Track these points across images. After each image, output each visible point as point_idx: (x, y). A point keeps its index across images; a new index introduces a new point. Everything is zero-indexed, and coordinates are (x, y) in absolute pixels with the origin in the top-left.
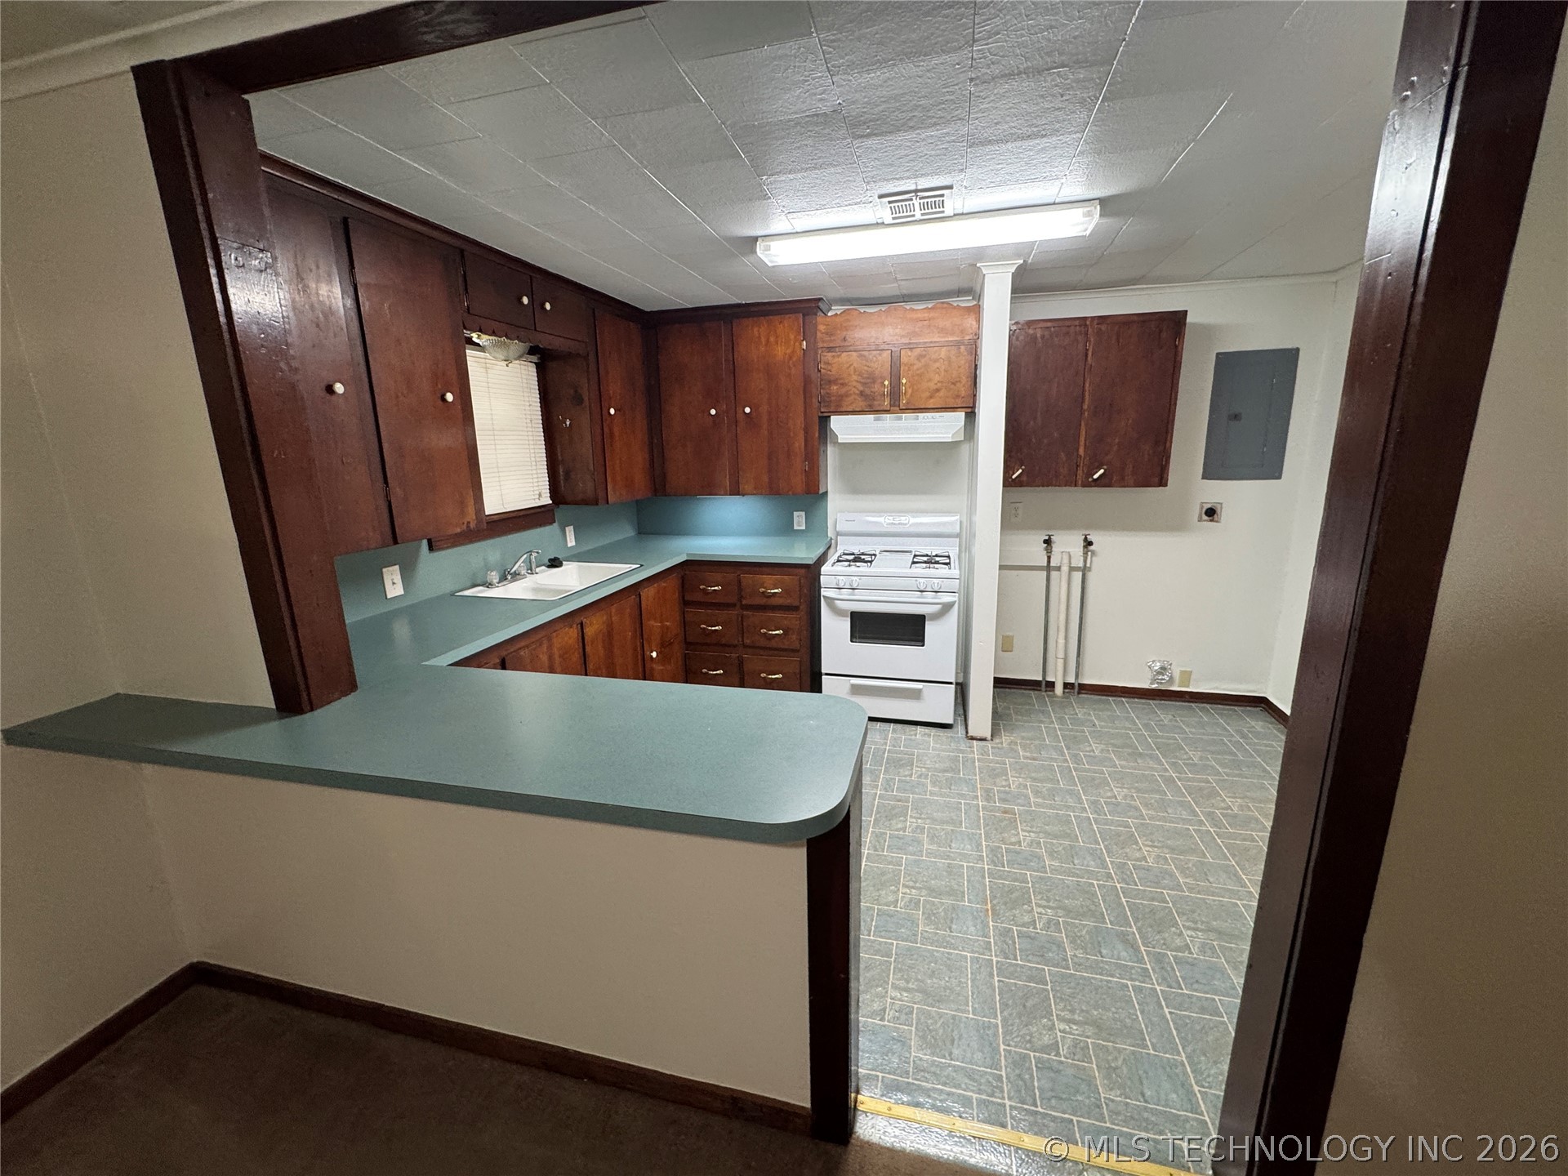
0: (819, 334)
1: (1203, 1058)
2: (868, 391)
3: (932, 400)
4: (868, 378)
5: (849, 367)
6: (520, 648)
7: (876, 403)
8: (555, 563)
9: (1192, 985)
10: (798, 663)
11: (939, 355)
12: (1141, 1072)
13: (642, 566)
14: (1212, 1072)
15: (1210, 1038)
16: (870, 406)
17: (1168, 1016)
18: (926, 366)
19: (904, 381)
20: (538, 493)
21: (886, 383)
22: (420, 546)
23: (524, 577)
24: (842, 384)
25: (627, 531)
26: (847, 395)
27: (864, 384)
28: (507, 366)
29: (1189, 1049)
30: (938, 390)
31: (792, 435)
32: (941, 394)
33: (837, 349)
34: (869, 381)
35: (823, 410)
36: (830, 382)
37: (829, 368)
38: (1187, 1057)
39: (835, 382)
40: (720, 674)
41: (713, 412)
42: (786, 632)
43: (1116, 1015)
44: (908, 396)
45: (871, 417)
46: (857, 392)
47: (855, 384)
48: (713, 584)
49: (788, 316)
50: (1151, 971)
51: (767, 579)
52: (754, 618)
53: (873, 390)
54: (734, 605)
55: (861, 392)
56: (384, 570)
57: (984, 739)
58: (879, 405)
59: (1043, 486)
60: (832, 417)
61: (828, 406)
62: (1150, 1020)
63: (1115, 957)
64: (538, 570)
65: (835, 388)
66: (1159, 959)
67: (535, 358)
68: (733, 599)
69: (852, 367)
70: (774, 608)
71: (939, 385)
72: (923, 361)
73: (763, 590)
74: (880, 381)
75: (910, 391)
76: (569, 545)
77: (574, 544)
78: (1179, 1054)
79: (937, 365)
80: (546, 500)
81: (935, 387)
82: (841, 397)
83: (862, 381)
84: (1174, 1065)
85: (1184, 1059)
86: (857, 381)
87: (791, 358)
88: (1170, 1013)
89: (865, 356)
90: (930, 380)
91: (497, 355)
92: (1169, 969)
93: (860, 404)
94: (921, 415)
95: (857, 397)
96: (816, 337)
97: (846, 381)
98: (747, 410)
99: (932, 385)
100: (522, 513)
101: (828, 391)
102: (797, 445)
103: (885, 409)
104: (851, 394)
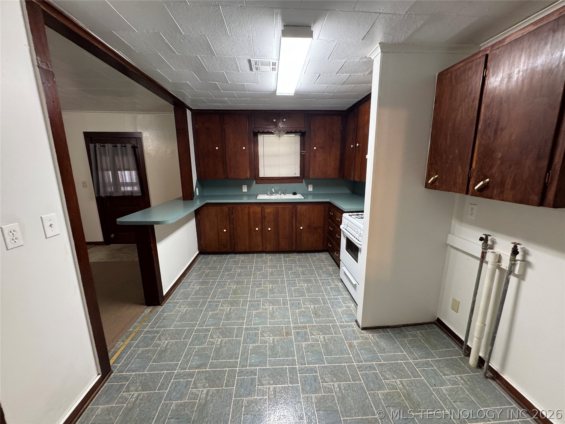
1: (143, 378)
9: (175, 384)
12: (144, 359)
14: (138, 380)
15: (150, 383)
17: (163, 372)
22: (253, 182)
29: (148, 375)
38: (145, 374)
43: (167, 356)
50: (184, 371)
56: (243, 186)
57: (359, 327)
59: (446, 191)
62: (162, 366)
63: (193, 360)
66: (191, 375)
76: (309, 190)
77: (312, 190)
78: (147, 371)
80: (298, 175)
84: (144, 369)
85: (145, 372)
88: (164, 373)
92: (184, 377)
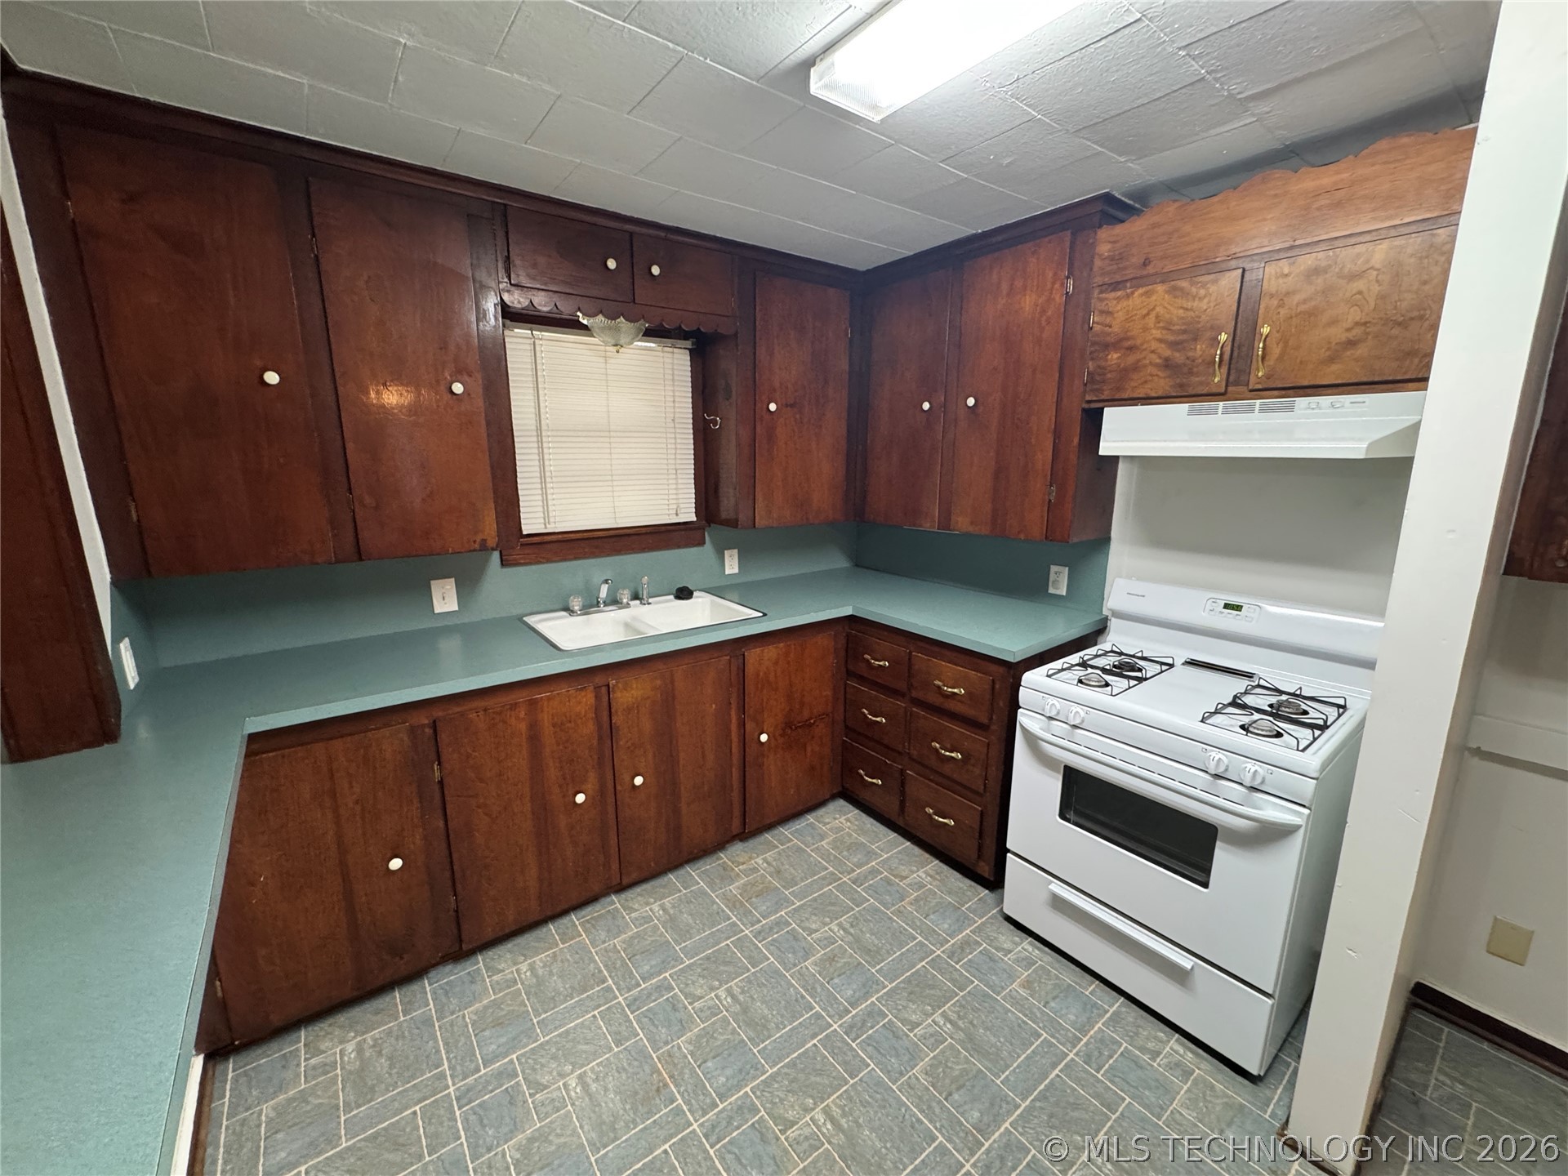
0: (1098, 263)
2: (1179, 357)
3: (1335, 367)
4: (1185, 332)
5: (1148, 314)
6: (471, 710)
7: (1195, 379)
8: (684, 594)
10: (979, 814)
11: (1368, 261)
13: (765, 615)
16: (1181, 386)
18: (1327, 291)
19: (1266, 330)
20: (675, 507)
21: (1223, 337)
23: (628, 606)
24: (1130, 348)
25: (840, 562)
26: (1136, 367)
27: (1174, 345)
28: (618, 352)
30: (1351, 343)
31: (1033, 441)
32: (1361, 351)
33: (1128, 285)
34: (1184, 337)
35: (1088, 398)
36: (1106, 347)
37: (1108, 320)
39: (1116, 345)
40: (877, 785)
41: (926, 406)
42: (967, 757)
44: (1270, 362)
45: (1184, 407)
46: (1158, 361)
47: (1154, 345)
48: (878, 656)
49: (1047, 239)
51: (949, 669)
52: (927, 721)
53: (1190, 354)
54: (903, 695)
55: (1167, 359)
58: (1201, 383)
60: (1106, 410)
61: (1101, 391)
64: (650, 600)
65: (1116, 356)
67: (688, 344)
68: (902, 686)
69: (1153, 315)
70: (953, 716)
71: (1358, 331)
72: (1320, 281)
73: (940, 683)
74: (1208, 334)
75: (1276, 351)
79: (1360, 285)
81: (1344, 337)
82: (1125, 373)
83: (1171, 338)
86: (1160, 341)
87: (1044, 311)
89: (1182, 289)
90: (1334, 322)
91: (606, 339)
93: (1162, 384)
94: (1301, 402)
95: (1154, 371)
96: (1091, 269)
97: (1138, 342)
98: (971, 402)
99: (1338, 334)
100: (644, 530)
101: (1103, 364)
102: (1039, 456)
103: (1214, 390)
104: (1145, 366)
